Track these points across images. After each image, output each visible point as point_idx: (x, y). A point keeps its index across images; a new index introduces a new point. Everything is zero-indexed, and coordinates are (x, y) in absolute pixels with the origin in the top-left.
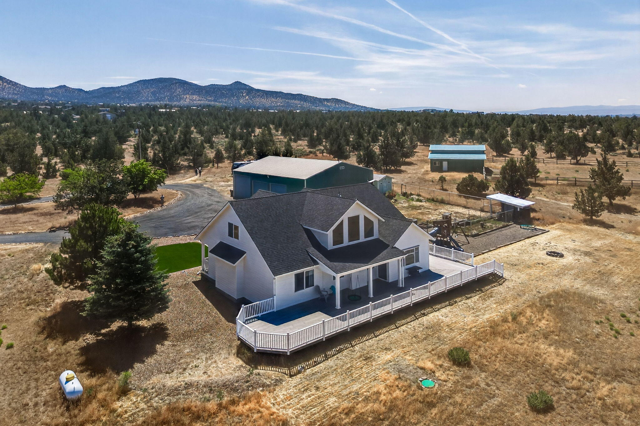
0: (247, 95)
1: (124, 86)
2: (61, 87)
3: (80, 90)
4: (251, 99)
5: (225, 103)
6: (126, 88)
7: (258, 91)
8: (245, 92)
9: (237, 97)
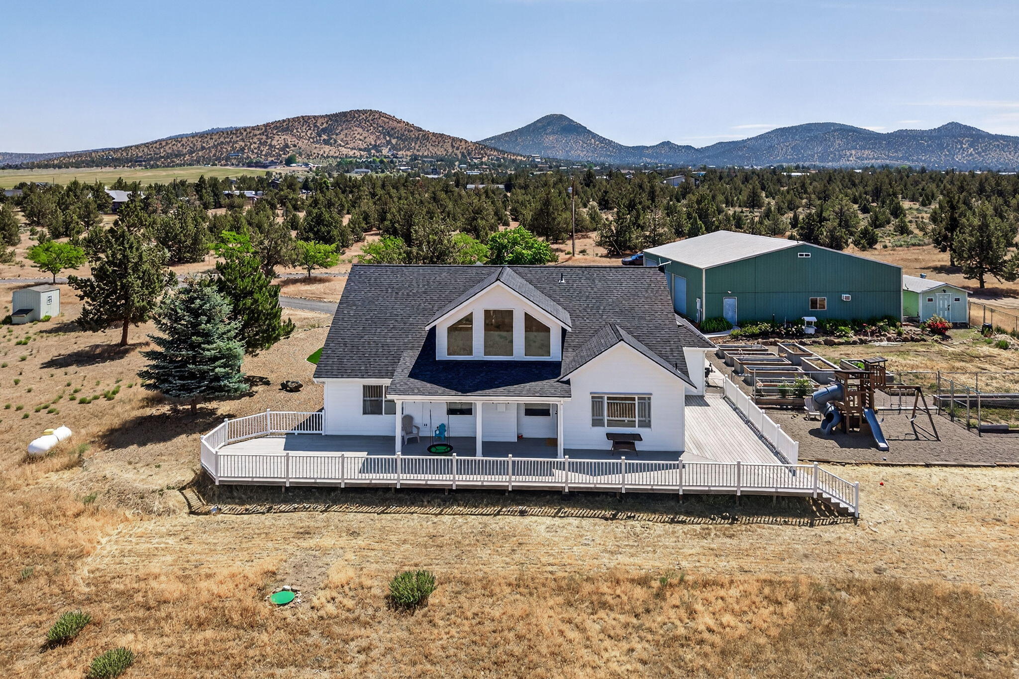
0: (971, 145)
1: (751, 139)
2: (664, 144)
3: (689, 148)
4: (979, 153)
5: (924, 161)
6: (753, 142)
7: (997, 137)
8: (967, 141)
9: (948, 151)
